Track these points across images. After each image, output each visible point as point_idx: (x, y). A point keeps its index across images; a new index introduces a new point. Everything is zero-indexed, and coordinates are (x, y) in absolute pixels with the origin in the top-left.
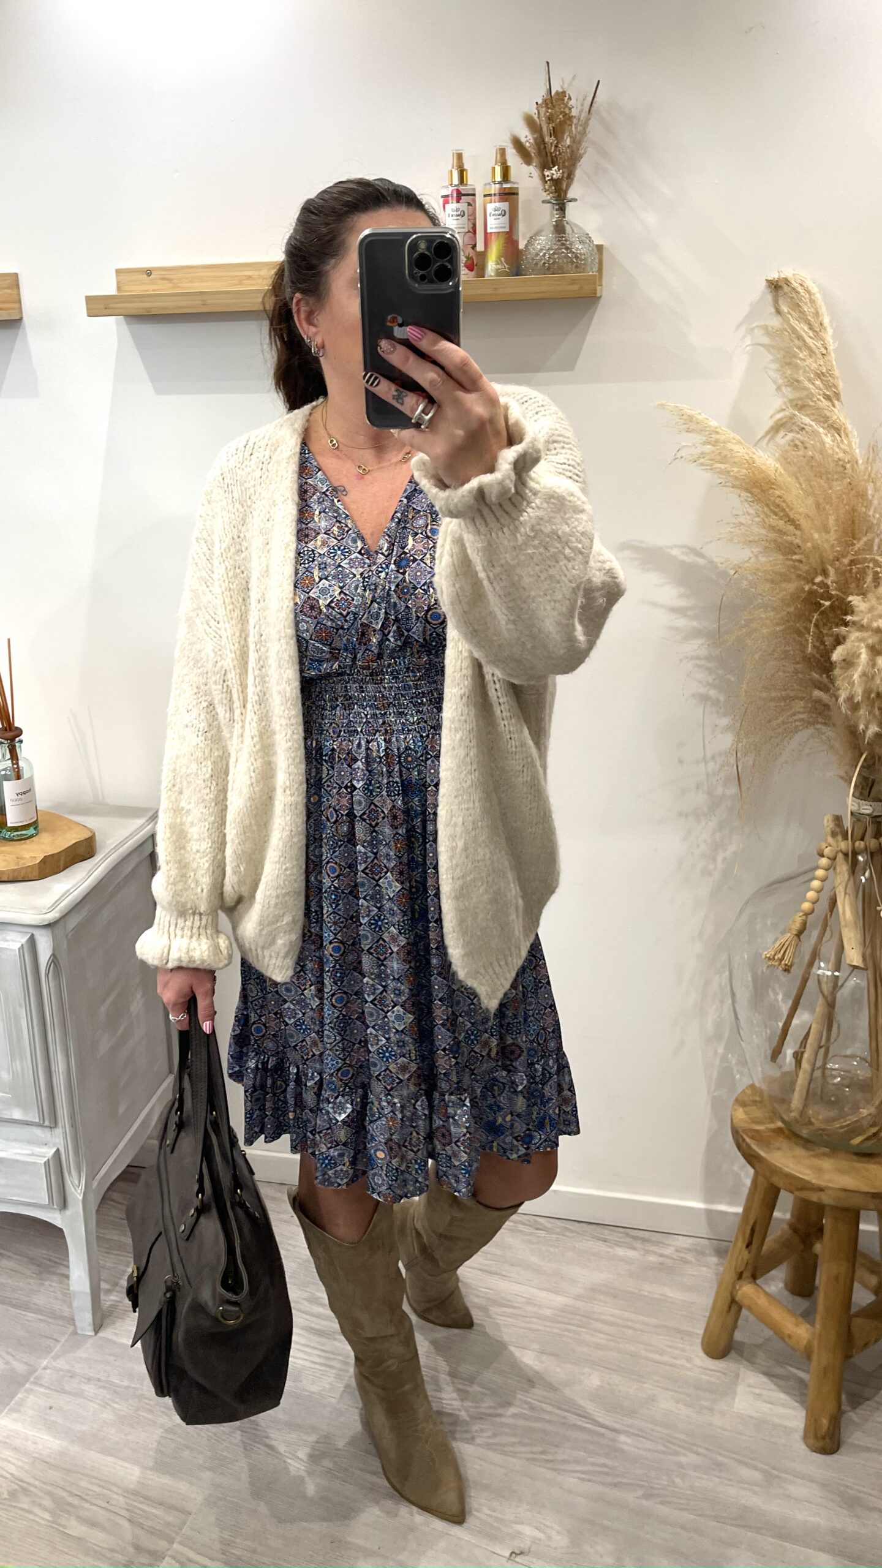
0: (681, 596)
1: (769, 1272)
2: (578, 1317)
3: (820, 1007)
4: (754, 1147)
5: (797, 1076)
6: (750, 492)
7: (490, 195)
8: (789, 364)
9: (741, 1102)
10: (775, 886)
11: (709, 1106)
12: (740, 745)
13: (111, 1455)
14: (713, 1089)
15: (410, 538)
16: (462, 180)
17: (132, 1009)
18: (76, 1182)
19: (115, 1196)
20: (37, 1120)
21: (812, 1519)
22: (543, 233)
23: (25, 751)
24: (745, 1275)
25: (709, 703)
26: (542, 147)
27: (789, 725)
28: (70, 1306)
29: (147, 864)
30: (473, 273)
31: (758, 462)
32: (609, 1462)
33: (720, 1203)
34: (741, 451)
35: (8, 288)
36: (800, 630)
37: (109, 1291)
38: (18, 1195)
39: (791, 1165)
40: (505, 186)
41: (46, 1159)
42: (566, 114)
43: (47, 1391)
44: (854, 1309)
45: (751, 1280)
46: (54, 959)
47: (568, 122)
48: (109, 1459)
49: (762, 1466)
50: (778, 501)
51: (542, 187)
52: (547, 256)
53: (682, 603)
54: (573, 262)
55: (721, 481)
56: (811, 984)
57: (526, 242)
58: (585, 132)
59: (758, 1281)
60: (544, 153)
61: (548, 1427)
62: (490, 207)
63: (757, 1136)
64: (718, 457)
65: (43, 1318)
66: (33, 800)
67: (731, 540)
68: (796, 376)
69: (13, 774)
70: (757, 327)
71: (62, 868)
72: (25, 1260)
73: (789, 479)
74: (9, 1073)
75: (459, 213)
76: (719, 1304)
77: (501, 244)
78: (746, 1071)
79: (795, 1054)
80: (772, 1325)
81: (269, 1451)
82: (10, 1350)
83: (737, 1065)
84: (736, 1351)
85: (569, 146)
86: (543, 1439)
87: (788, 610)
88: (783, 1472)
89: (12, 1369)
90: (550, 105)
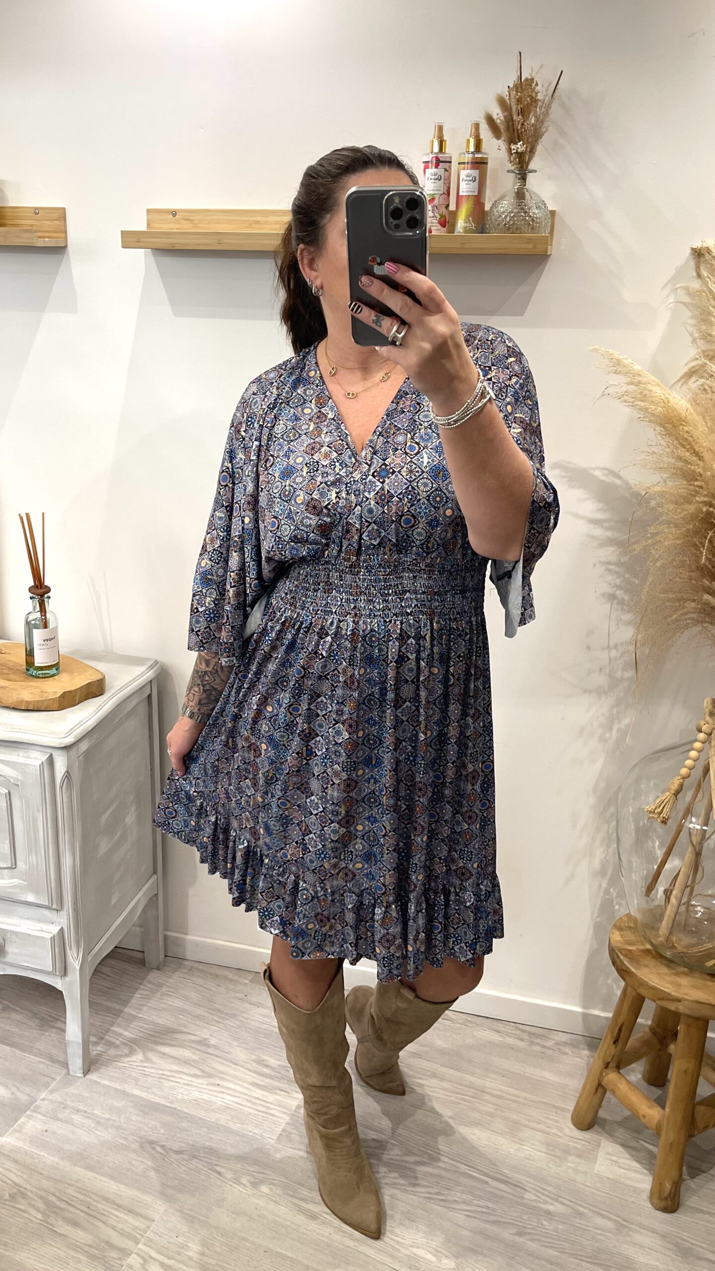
0: (599, 510)
1: (630, 1064)
2: (472, 1090)
3: (689, 855)
4: (626, 963)
5: (666, 908)
6: (663, 427)
7: (464, 163)
8: (704, 321)
9: (618, 927)
10: (658, 754)
11: (592, 928)
12: (640, 636)
13: (92, 1171)
14: (596, 915)
15: (391, 452)
16: (441, 149)
17: (127, 820)
18: (76, 955)
19: (105, 969)
20: (47, 904)
21: (652, 1262)
22: (506, 199)
23: (52, 605)
24: (611, 1065)
25: (615, 602)
26: (511, 123)
27: (681, 622)
28: (65, 1053)
29: (145, 703)
30: (445, 229)
31: (672, 401)
32: (490, 1205)
33: (596, 1008)
34: (658, 392)
35: (56, 220)
36: (696, 544)
37: (96, 1044)
38: (29, 962)
39: (657, 981)
40: (477, 156)
41: (52, 935)
42: (533, 98)
43: (44, 1118)
44: (698, 1099)
45: (615, 1069)
46: (68, 775)
47: (534, 104)
48: (91, 1174)
49: (615, 1218)
50: (686, 435)
51: (507, 159)
52: (508, 219)
53: (601, 516)
54: (529, 224)
55: (640, 416)
56: (683, 835)
57: (491, 205)
58: (548, 113)
59: (621, 1071)
60: (512, 130)
61: (444, 1174)
62: (463, 174)
63: (629, 955)
64: (639, 396)
66: (57, 646)
67: (644, 466)
68: (709, 331)
69: (42, 624)
70: (680, 287)
71: (77, 701)
72: (30, 1014)
73: (697, 418)
74: (26, 864)
75: (436, 177)
76: (588, 1087)
77: (470, 206)
78: (624, 902)
79: (666, 891)
80: (629, 1106)
81: (218, 1177)
82: (16, 1083)
83: (616, 897)
84: (600, 1125)
85: (533, 125)
86: (438, 1183)
87: (688, 527)
88: (632, 1224)
89: (17, 1099)
90: (520, 89)
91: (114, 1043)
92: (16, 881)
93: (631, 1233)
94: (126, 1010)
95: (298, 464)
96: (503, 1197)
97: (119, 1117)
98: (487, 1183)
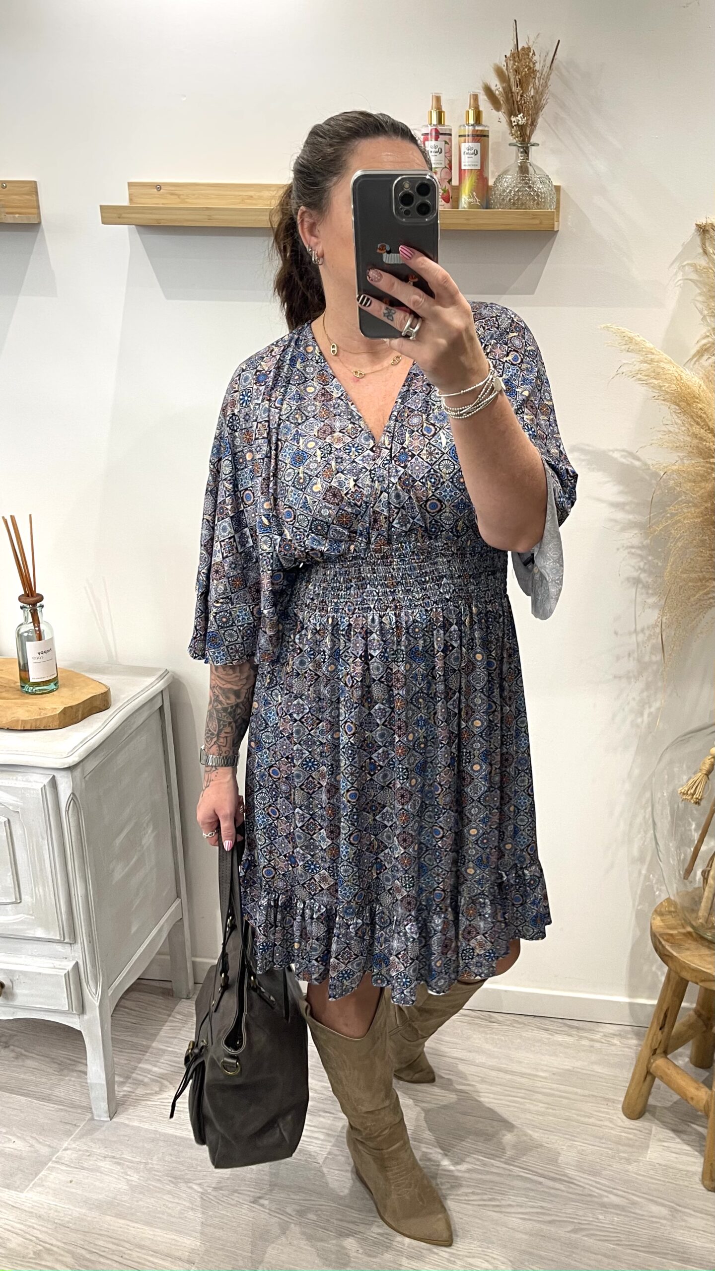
0: (620, 493)
1: (677, 1049)
2: (523, 1091)
4: (667, 947)
5: (704, 889)
6: (678, 405)
7: (464, 136)
8: (713, 297)
9: (659, 913)
10: (689, 736)
11: (634, 916)
12: (665, 618)
13: (124, 1218)
14: (637, 903)
15: (407, 435)
16: (440, 121)
17: (143, 842)
18: (94, 990)
19: (128, 1003)
20: (58, 938)
22: (510, 173)
23: (46, 614)
24: (658, 1051)
25: (640, 585)
26: (510, 95)
27: (703, 602)
28: (89, 1097)
29: (157, 715)
30: (449, 204)
31: (685, 379)
32: (543, 1204)
33: (641, 997)
34: (672, 369)
35: (27, 194)
37: (122, 1084)
38: (41, 1003)
39: (698, 962)
40: (477, 128)
41: (66, 971)
42: (531, 68)
43: (68, 1168)
45: (663, 1055)
46: (74, 797)
47: (532, 75)
48: (122, 1222)
49: (668, 1203)
50: (700, 413)
51: (509, 132)
52: (513, 193)
53: (620, 499)
54: (535, 200)
55: (654, 394)
57: (494, 180)
58: (547, 85)
59: (669, 1056)
60: (511, 101)
61: (497, 1179)
62: (464, 147)
63: (670, 938)
64: (653, 374)
65: (61, 1107)
66: (54, 659)
67: (661, 446)
69: (35, 636)
70: (688, 264)
71: (80, 717)
72: (46, 1059)
73: (710, 395)
74: (32, 897)
75: (437, 150)
76: (637, 1076)
77: (473, 181)
78: (664, 888)
79: (703, 873)
80: (679, 1091)
81: (262, 1209)
82: (34, 1135)
83: (656, 883)
84: (649, 1111)
85: (532, 97)
86: (492, 1189)
87: (706, 505)
88: (685, 1207)
89: (36, 1151)
90: (517, 59)
91: (142, 1081)
92: (21, 917)
93: (685, 1218)
94: (154, 1044)
95: (310, 449)
96: (556, 1196)
97: (152, 1159)
98: (540, 1183)
